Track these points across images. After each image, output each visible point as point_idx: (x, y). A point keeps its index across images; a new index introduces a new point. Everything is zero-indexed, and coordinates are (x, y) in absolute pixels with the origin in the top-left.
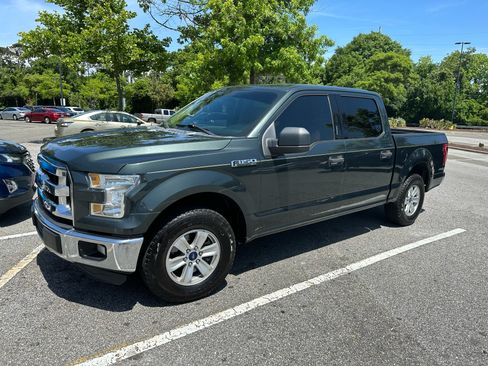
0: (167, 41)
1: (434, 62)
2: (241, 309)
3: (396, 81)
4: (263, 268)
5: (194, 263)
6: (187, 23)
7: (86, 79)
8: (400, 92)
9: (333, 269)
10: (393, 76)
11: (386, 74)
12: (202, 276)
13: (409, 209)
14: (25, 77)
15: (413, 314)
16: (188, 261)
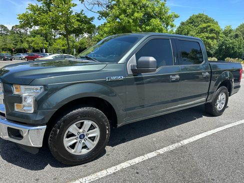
0: (92, 18)
1: (233, 29)
2: (111, 170)
3: (212, 38)
4: (130, 142)
5: (83, 141)
6: (103, 9)
7: (56, 39)
8: (215, 44)
9: (173, 143)
10: (211, 35)
11: (207, 35)
12: (88, 149)
13: (219, 106)
14: (27, 39)
15: (222, 176)
16: (79, 139)
